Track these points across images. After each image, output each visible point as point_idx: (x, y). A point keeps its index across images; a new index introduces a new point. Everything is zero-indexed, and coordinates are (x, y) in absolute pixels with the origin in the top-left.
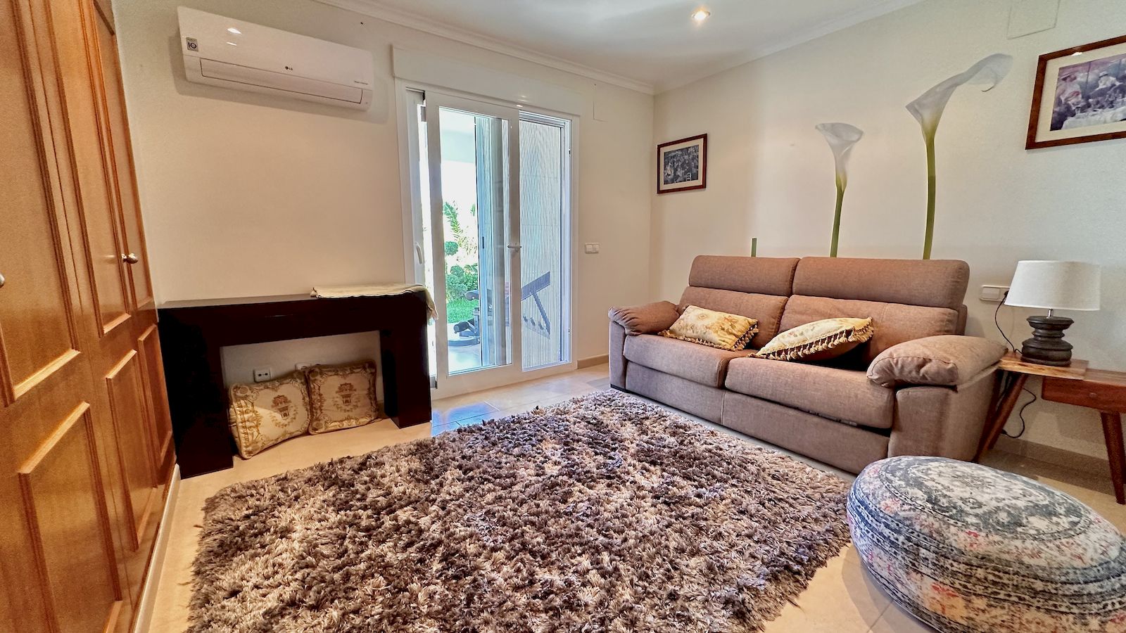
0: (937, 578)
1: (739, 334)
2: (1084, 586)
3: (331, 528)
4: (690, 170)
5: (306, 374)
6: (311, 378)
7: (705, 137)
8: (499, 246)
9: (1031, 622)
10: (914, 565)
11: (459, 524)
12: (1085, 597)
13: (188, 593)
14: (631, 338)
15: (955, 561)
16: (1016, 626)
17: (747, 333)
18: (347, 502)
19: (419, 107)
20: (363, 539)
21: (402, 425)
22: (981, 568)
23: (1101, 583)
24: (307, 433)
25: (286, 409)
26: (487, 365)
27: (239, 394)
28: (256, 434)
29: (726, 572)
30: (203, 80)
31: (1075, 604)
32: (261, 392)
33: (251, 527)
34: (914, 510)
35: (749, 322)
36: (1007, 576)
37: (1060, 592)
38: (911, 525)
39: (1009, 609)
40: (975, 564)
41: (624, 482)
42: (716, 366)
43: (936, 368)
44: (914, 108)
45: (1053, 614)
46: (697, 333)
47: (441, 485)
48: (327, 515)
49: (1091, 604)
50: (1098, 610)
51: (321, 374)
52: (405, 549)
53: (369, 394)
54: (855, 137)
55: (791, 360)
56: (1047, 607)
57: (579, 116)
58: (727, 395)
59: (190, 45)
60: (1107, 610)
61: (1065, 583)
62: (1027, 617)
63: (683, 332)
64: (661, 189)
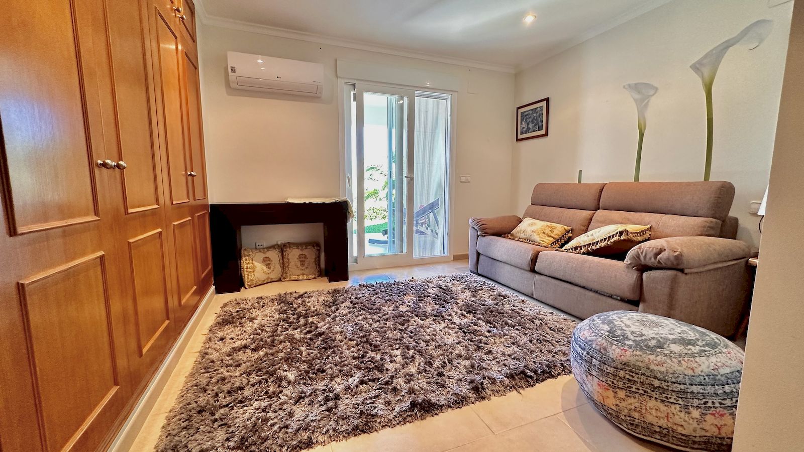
0: (599, 377)
1: (556, 237)
2: (689, 386)
3: (274, 321)
4: (537, 124)
5: (282, 247)
6: (285, 250)
7: (547, 100)
8: (400, 177)
9: (652, 409)
10: (589, 370)
11: (337, 327)
12: (689, 394)
13: (204, 338)
14: (482, 238)
15: (609, 366)
16: (644, 411)
17: (563, 236)
18: (286, 310)
19: (352, 93)
20: (287, 327)
21: (330, 281)
22: (622, 370)
23: (705, 387)
24: (280, 280)
25: (269, 264)
26: (391, 253)
27: (246, 253)
28: (253, 276)
29: (481, 369)
30: (238, 87)
31: (681, 398)
32: (257, 254)
33: (238, 315)
34: (596, 336)
35: (565, 229)
36: (637, 376)
37: (670, 389)
38: (591, 344)
39: (639, 398)
40: (619, 367)
41: (444, 320)
42: (529, 257)
43: (667, 255)
44: (696, 68)
45: (666, 404)
46: (526, 235)
47: (337, 309)
48: (274, 315)
49: (693, 399)
50: (699, 404)
51: (290, 247)
52: (306, 334)
53: (315, 261)
54: (652, 92)
55: (584, 253)
56: (661, 398)
57: (457, 92)
58: (537, 277)
59: (232, 70)
60: (707, 406)
61: (675, 383)
62: (650, 405)
63: (518, 235)
64: (519, 138)
